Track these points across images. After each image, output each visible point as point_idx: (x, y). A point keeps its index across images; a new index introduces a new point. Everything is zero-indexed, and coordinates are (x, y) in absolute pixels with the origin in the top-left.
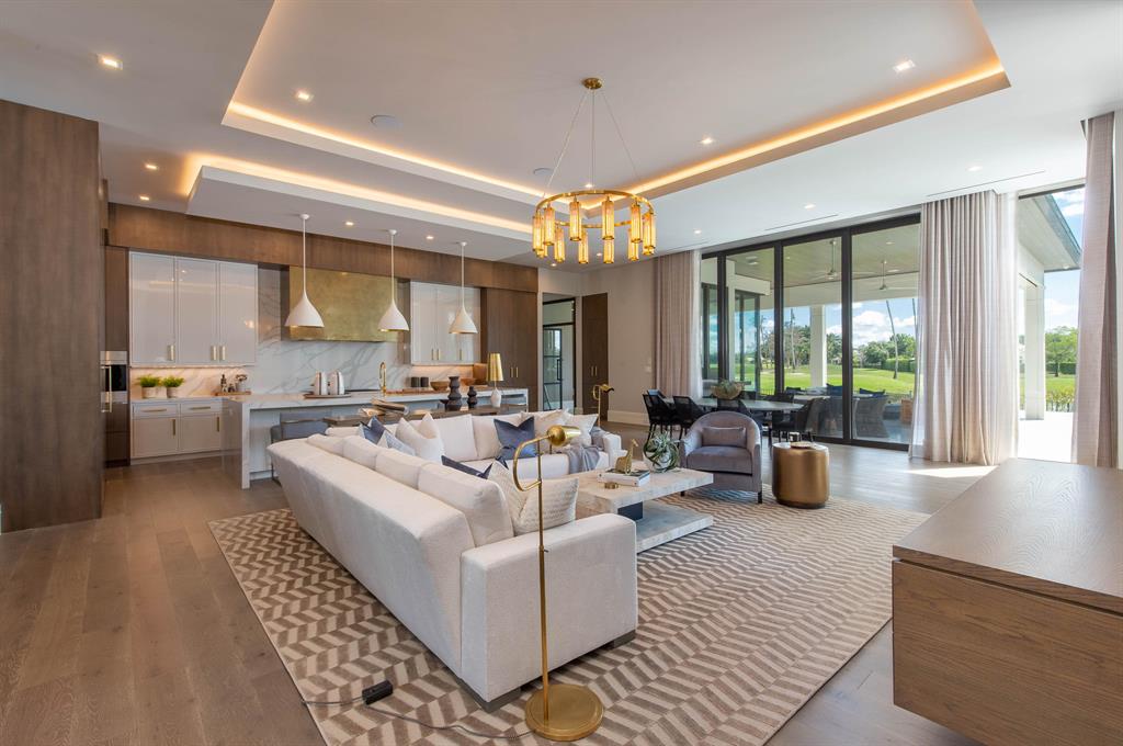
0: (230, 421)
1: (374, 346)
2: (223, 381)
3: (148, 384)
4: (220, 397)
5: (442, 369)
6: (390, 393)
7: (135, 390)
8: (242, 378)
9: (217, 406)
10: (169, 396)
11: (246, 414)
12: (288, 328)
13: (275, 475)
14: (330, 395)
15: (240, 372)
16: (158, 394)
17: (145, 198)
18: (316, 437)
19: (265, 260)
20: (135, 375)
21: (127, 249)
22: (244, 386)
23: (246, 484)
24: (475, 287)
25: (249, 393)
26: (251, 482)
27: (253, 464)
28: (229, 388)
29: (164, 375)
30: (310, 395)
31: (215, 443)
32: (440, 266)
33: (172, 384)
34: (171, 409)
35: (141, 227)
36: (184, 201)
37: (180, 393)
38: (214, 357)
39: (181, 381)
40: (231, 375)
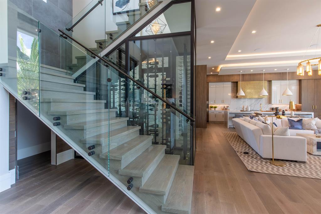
0: (226, 115)
1: (260, 99)
2: (224, 107)
3: (211, 107)
4: (224, 111)
5: (284, 106)
6: (262, 111)
7: (210, 108)
8: (228, 107)
9: (223, 112)
10: (215, 110)
11: (228, 114)
12: (238, 96)
13: (234, 127)
14: (246, 111)
15: (227, 105)
16: (213, 109)
17: (211, 73)
18: (241, 118)
19: (233, 81)
20: (210, 105)
21: (209, 83)
22: (228, 108)
23: (228, 127)
24: (297, 80)
25: (229, 110)
26: (229, 127)
27: (230, 124)
28: (225, 109)
29: (214, 106)
30: (241, 111)
31: (223, 120)
32: (282, 76)
33: (215, 108)
34: (215, 112)
35: (211, 78)
36: (218, 72)
37: (217, 109)
38: (223, 102)
39: (217, 107)
40: (226, 106)
